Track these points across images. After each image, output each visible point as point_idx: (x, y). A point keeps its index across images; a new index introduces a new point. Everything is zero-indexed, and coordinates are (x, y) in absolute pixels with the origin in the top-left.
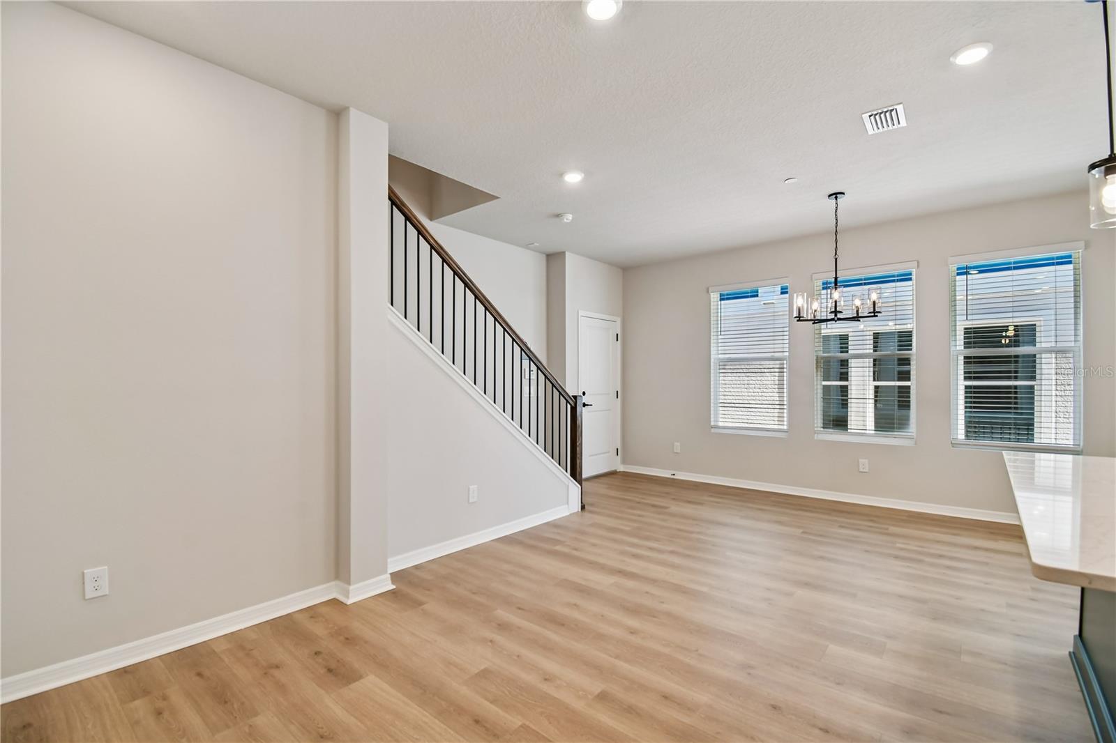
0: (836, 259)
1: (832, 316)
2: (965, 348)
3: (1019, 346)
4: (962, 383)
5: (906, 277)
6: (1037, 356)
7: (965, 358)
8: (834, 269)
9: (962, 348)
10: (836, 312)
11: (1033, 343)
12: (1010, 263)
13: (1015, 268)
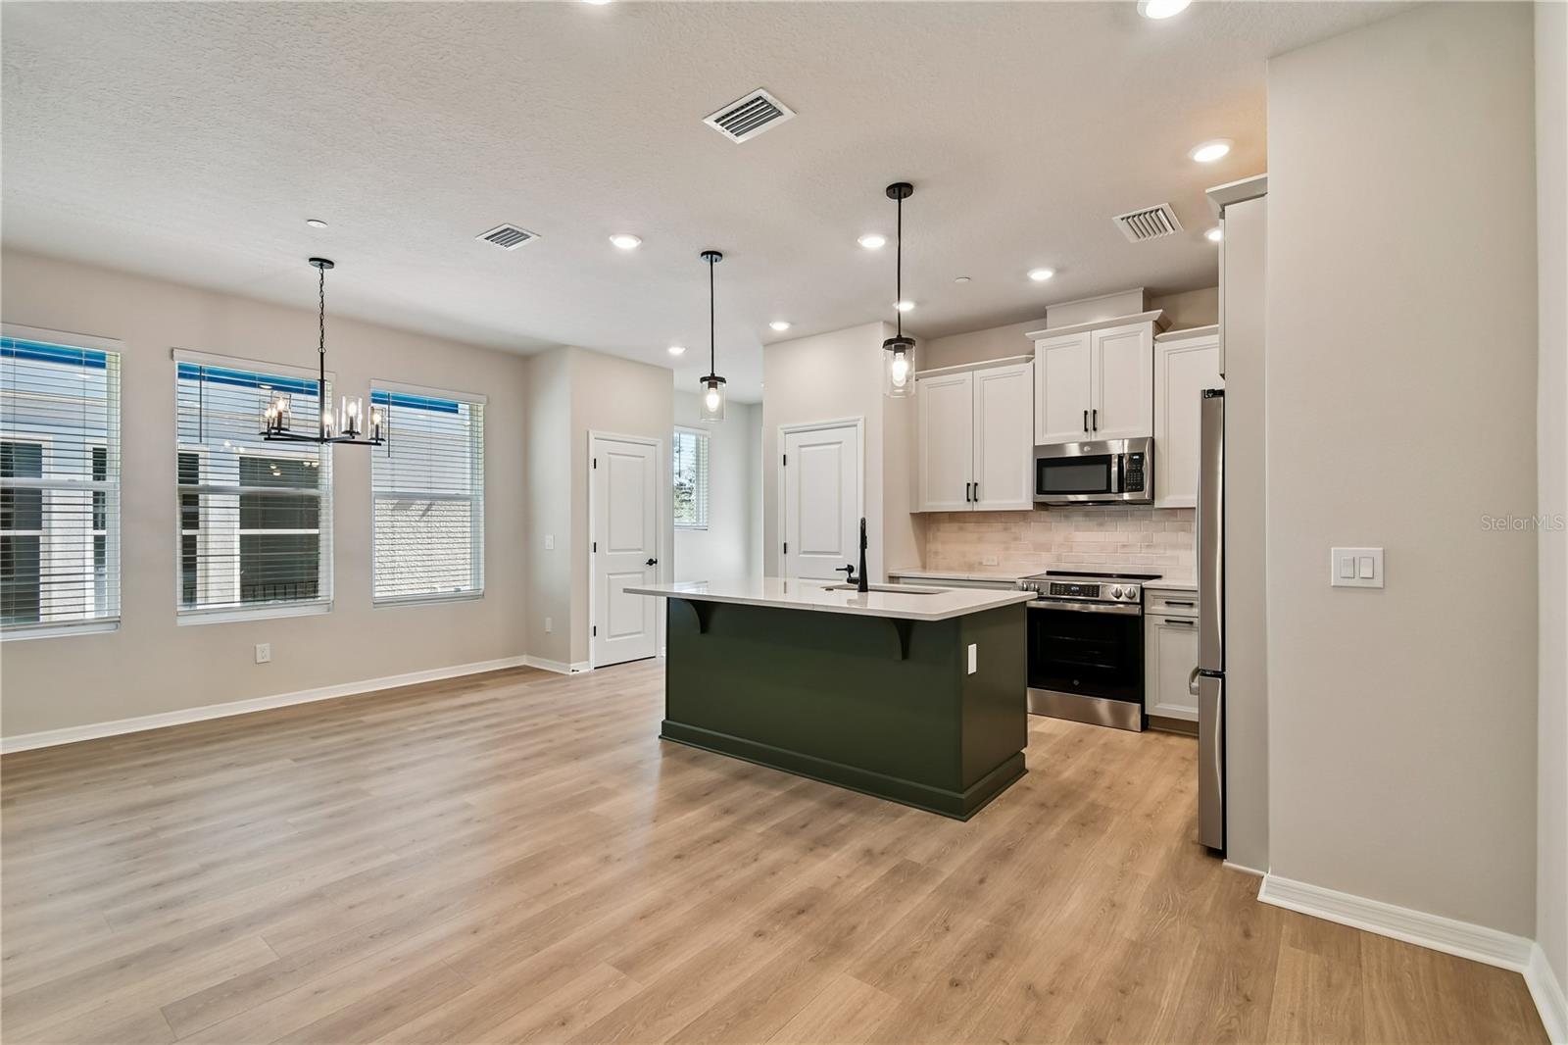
0: (322, 354)
6: (44, 493)
8: (320, 368)
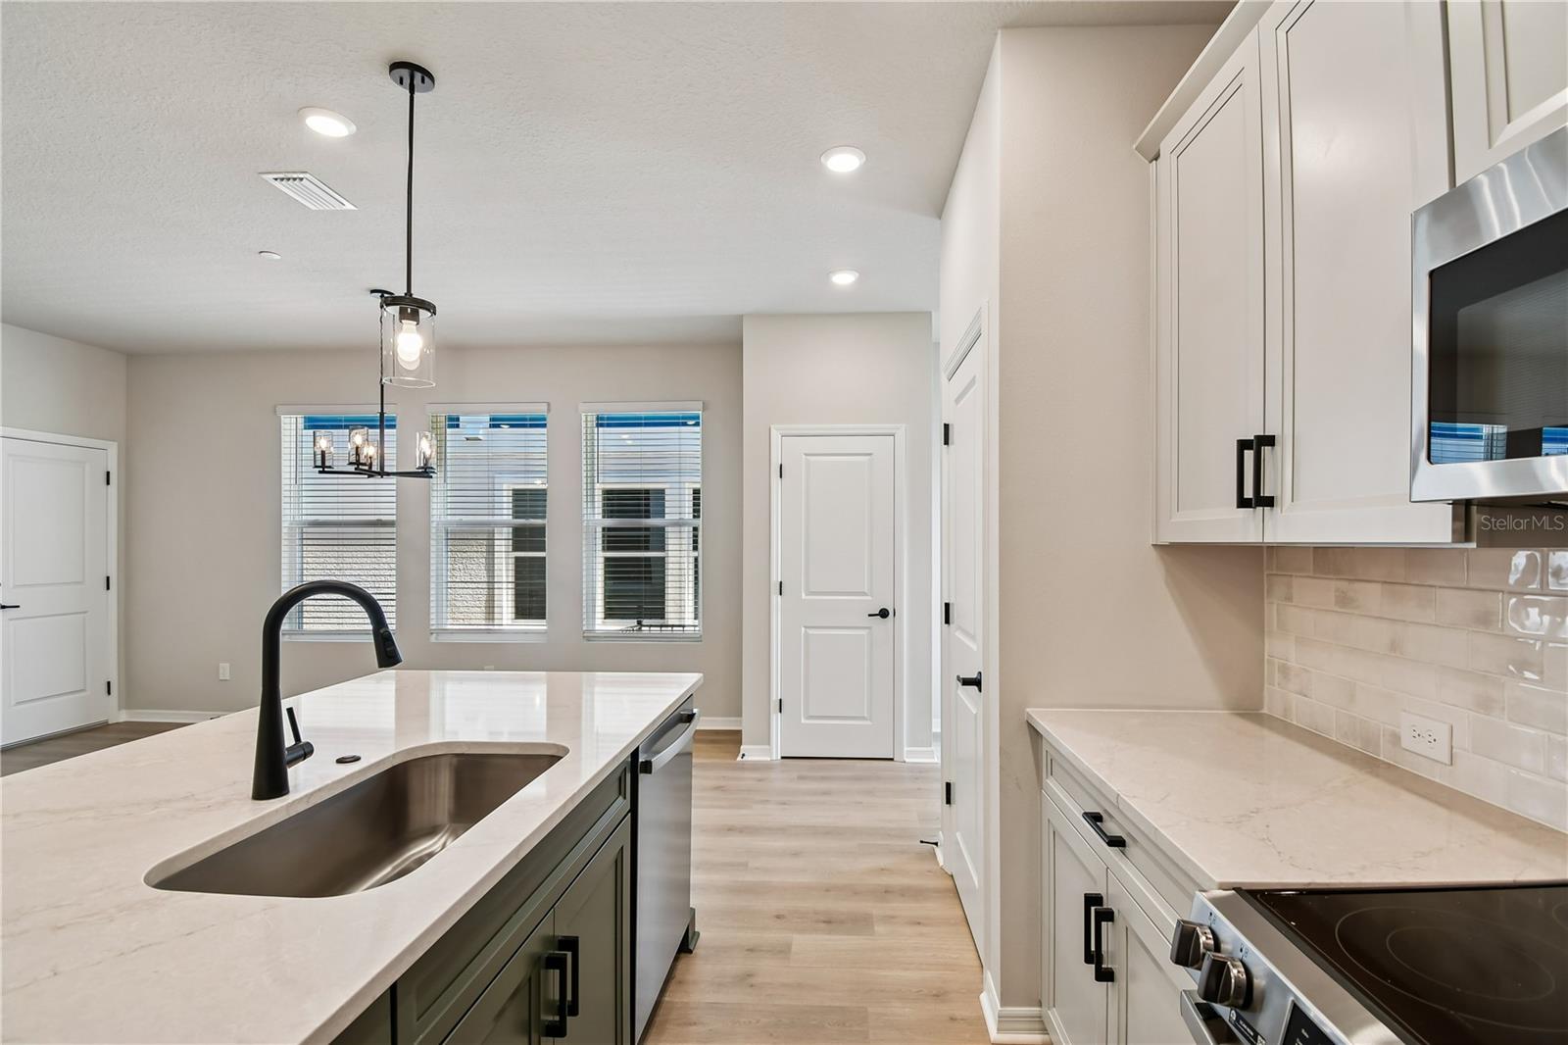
1: (352, 468)
2: (604, 517)
3: (649, 517)
4: (600, 556)
5: (538, 423)
7: (604, 529)
9: (600, 517)
10: (358, 463)
11: (662, 514)
12: (640, 418)
13: (647, 425)
